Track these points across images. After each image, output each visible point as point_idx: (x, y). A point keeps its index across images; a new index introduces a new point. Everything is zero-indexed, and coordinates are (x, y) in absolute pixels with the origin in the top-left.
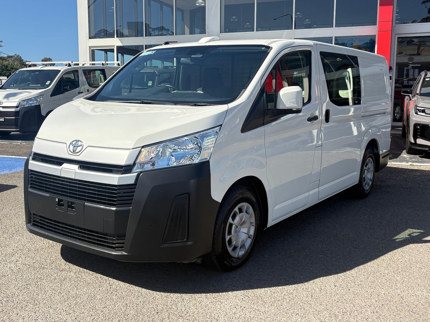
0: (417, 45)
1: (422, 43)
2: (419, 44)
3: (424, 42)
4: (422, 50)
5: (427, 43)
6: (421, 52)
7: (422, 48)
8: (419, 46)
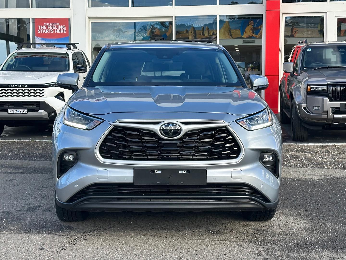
0: (291, 25)
1: (296, 24)
2: (293, 24)
3: (297, 23)
4: (296, 32)
5: (300, 24)
6: (295, 34)
7: (295, 29)
8: (293, 27)
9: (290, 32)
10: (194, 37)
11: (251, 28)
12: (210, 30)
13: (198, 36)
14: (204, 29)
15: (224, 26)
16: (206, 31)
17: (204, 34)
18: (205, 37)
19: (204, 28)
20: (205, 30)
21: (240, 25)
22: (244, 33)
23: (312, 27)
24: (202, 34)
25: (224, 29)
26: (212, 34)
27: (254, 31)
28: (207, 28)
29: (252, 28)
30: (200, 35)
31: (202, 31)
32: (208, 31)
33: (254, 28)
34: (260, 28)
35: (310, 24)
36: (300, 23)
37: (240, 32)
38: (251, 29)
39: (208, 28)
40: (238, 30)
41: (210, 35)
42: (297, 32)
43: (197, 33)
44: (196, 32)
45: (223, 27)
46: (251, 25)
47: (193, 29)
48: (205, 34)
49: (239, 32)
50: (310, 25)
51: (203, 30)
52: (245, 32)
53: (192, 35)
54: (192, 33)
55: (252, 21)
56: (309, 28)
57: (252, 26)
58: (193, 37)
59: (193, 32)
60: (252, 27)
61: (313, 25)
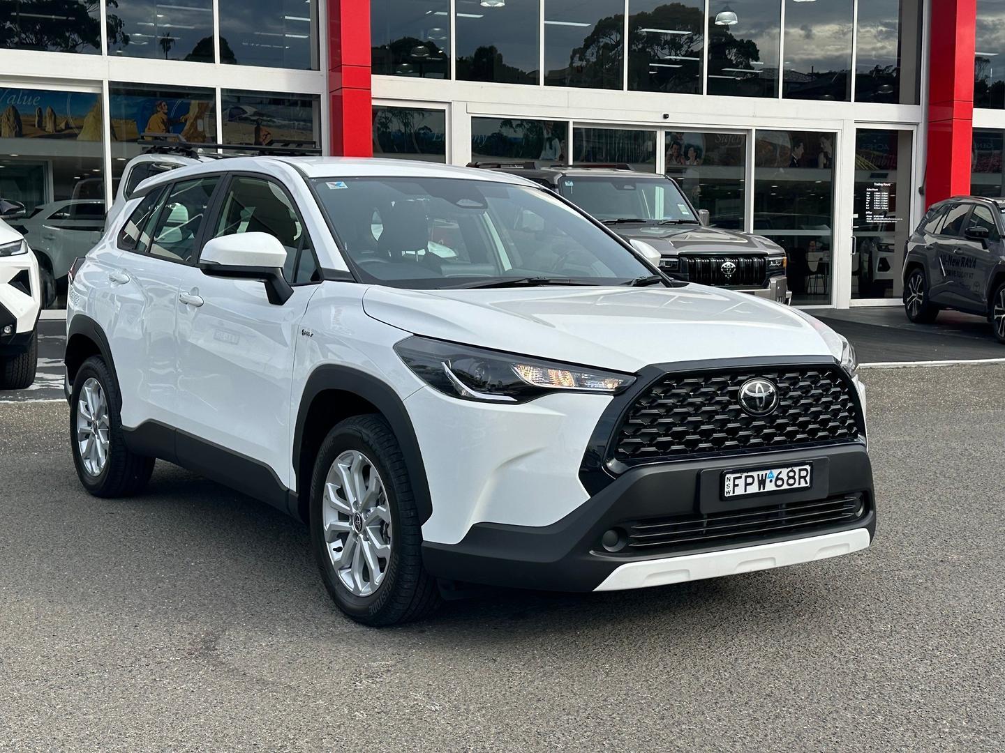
0: (254, 121)
1: (265, 118)
3: (268, 116)
5: (275, 120)
6: (263, 140)
7: (264, 130)
8: (258, 125)
9: (254, 135)
10: (16, 132)
11: (163, 120)
12: (58, 117)
13: (26, 129)
14: (41, 112)
15: (95, 109)
16: (47, 119)
17: (44, 125)
18: (45, 133)
19: (43, 110)
20: (46, 117)
21: (135, 110)
22: (146, 129)
23: (298, 129)
24: (36, 126)
25: (94, 117)
26: (63, 126)
27: (171, 128)
28: (48, 110)
29: (165, 120)
30: (33, 128)
31: (37, 118)
32: (53, 118)
33: (169, 119)
34: (183, 121)
35: (297, 120)
36: (274, 118)
37: (135, 126)
38: (163, 122)
39: (52, 110)
40: (131, 121)
41: (58, 128)
42: (269, 136)
43: (23, 123)
44: (21, 118)
45: (93, 111)
46: (161, 112)
47: (11, 109)
48: (46, 127)
49: (133, 126)
50: (296, 123)
51: (40, 116)
52: (149, 129)
53: (10, 127)
54: (8, 120)
55: (164, 103)
56: (294, 128)
57: (164, 113)
58: (14, 132)
59: (12, 119)
60: (165, 117)
61: (302, 123)
